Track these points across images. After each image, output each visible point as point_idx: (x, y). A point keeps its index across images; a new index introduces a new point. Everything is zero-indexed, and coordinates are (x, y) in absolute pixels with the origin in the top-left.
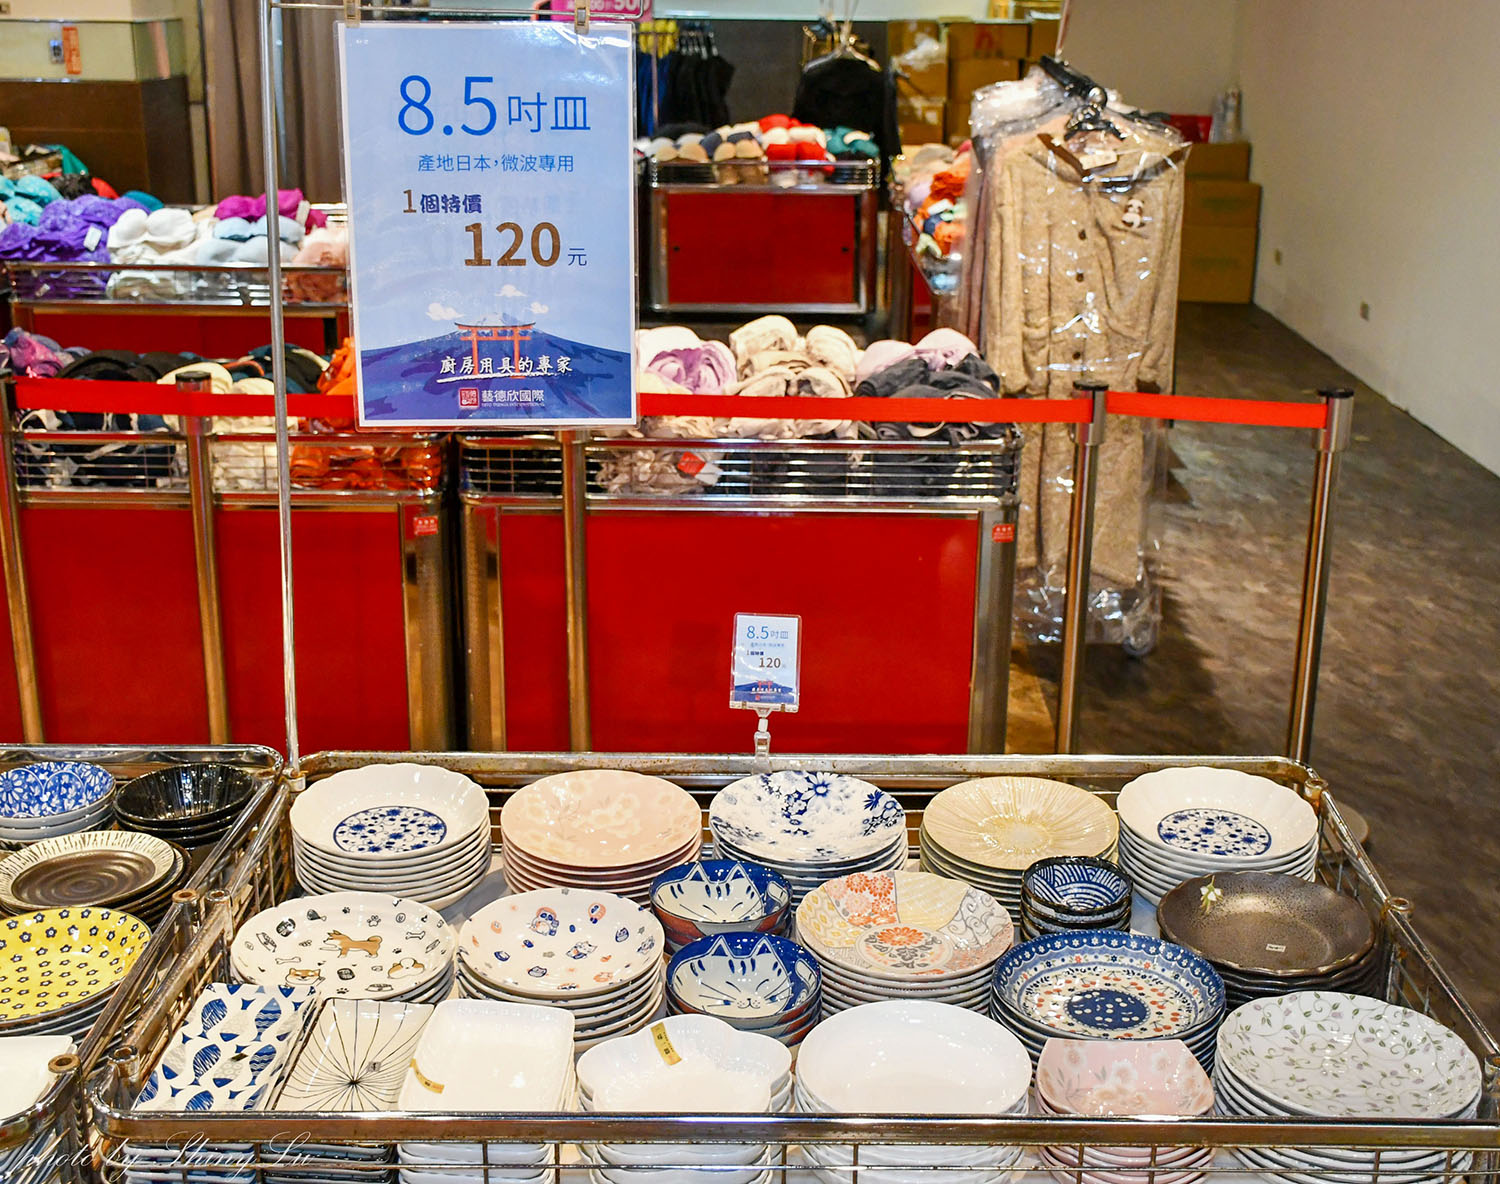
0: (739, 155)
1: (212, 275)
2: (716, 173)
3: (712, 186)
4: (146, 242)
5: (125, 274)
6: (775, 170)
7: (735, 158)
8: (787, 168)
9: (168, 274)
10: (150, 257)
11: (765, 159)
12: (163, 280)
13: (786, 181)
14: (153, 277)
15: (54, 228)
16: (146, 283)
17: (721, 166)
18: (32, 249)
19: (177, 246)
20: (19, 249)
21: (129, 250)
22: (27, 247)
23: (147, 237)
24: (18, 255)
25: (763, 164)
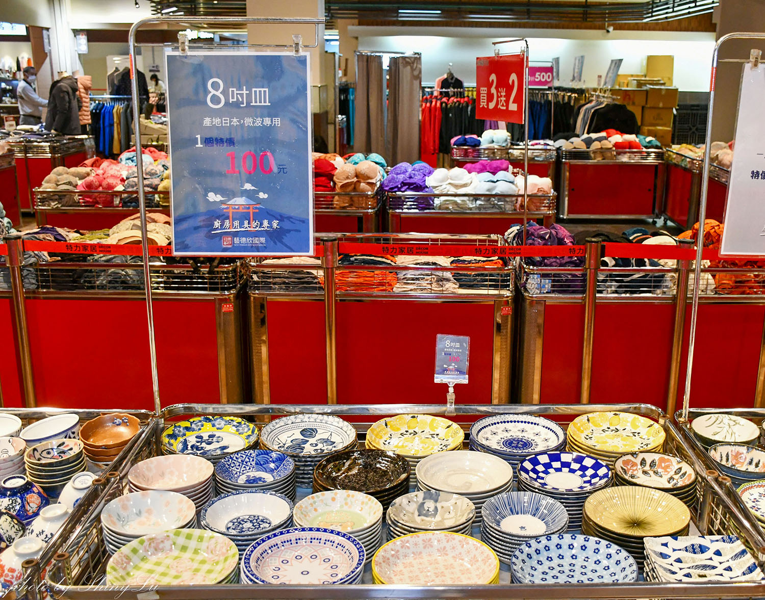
0: (603, 147)
1: (486, 199)
2: (592, 155)
3: (591, 161)
4: (450, 184)
5: (443, 198)
6: (619, 154)
7: (602, 148)
8: (625, 153)
9: (465, 198)
10: (452, 190)
11: (614, 149)
12: (463, 201)
13: (625, 159)
14: (458, 199)
15: (410, 177)
16: (455, 203)
17: (594, 152)
18: (402, 187)
19: (465, 185)
20: (397, 187)
21: (443, 187)
22: (399, 186)
23: (450, 181)
24: (396, 189)
25: (614, 151)
